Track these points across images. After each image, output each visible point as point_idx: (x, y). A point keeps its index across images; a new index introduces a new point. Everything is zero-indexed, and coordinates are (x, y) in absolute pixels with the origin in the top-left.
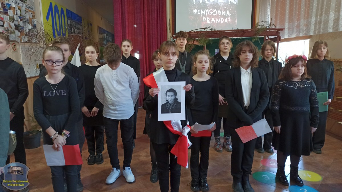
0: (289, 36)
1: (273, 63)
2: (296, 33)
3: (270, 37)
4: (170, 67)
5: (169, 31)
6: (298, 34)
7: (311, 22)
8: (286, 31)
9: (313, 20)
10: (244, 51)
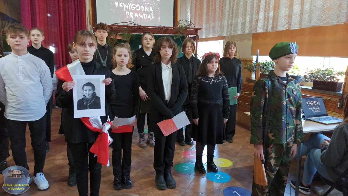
0: (206, 36)
1: (193, 60)
2: (212, 33)
3: (190, 36)
4: (87, 59)
5: (89, 23)
6: (214, 35)
7: (224, 24)
8: (204, 30)
9: (226, 22)
10: (164, 47)
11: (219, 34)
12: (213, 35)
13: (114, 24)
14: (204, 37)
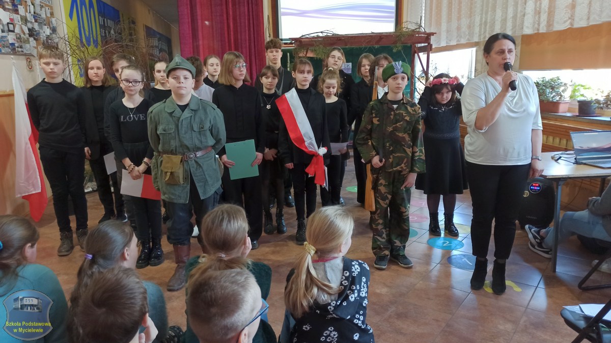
2: (456, 38)
3: (418, 45)
6: (460, 40)
7: (474, 23)
8: (444, 35)
11: (467, 38)
12: (458, 41)
13: (304, 36)
14: (443, 44)
